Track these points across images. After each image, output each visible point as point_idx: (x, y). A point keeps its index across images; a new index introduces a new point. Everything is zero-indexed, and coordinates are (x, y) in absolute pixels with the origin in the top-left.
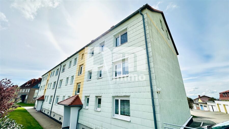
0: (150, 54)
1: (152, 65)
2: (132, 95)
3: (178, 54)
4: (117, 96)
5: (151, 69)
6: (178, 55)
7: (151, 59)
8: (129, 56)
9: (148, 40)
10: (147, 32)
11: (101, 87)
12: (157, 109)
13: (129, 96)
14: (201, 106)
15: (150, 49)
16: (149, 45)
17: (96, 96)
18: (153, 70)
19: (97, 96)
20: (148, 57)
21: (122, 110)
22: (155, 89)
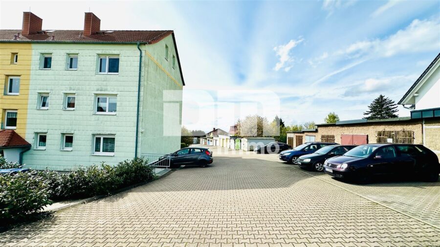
0: (141, 99)
1: (141, 108)
2: (118, 134)
3: (184, 84)
4: (100, 134)
5: (139, 113)
6: (184, 86)
7: (141, 103)
8: (119, 93)
9: (141, 83)
10: (143, 74)
11: (73, 122)
12: (139, 144)
13: (114, 135)
14: (209, 140)
15: (142, 93)
16: (142, 89)
17: (62, 134)
18: (141, 113)
19: (64, 133)
20: (139, 101)
21: (105, 148)
22: (140, 130)
